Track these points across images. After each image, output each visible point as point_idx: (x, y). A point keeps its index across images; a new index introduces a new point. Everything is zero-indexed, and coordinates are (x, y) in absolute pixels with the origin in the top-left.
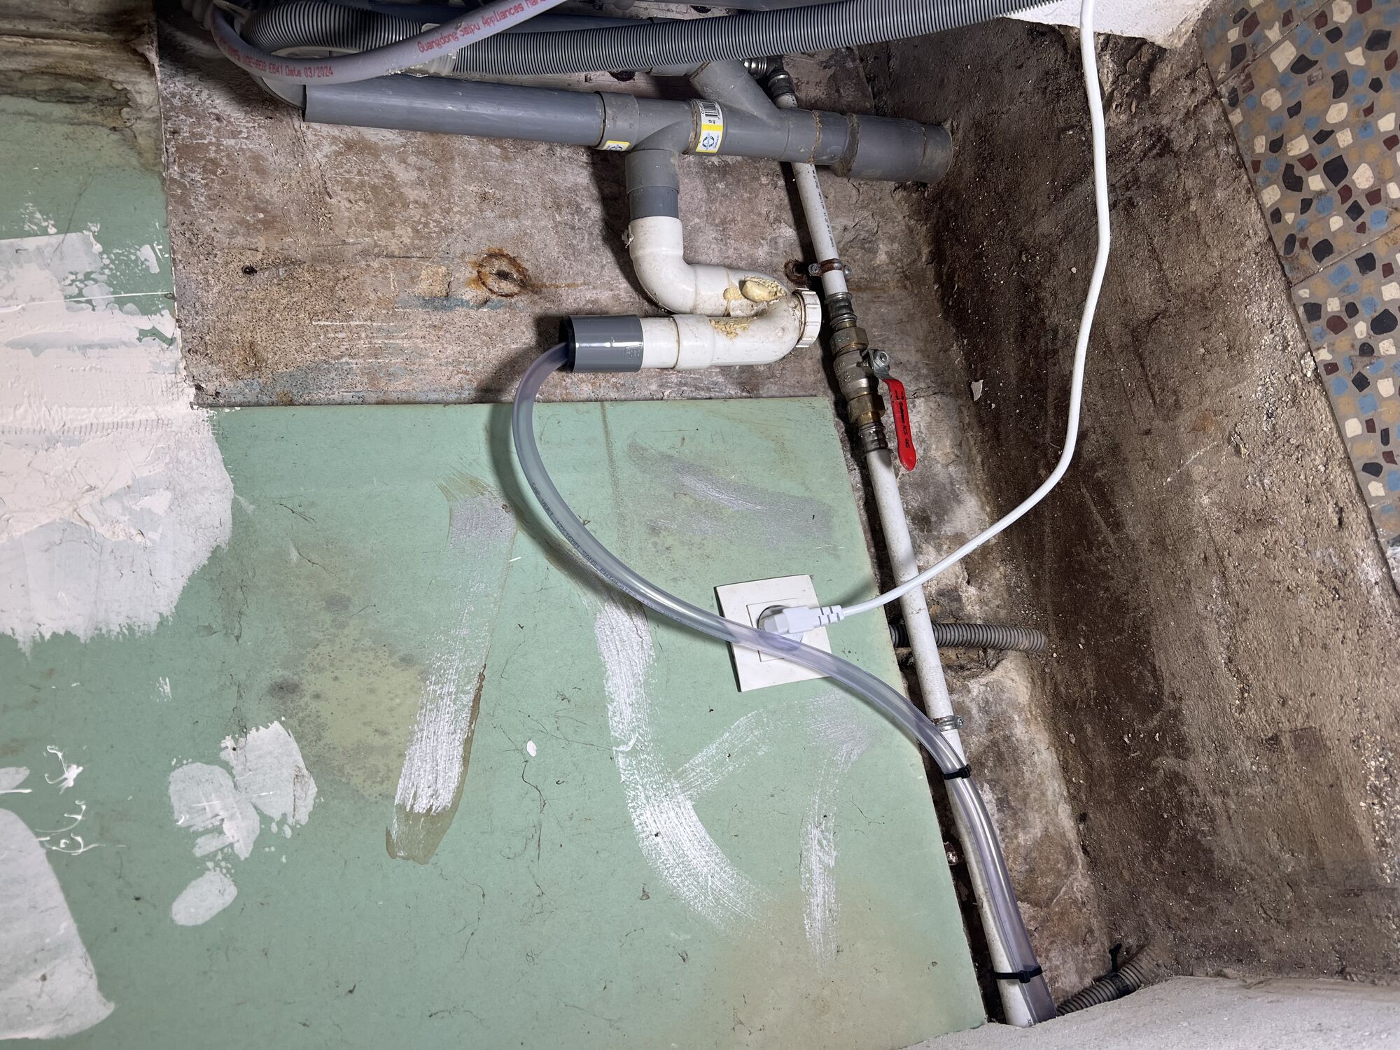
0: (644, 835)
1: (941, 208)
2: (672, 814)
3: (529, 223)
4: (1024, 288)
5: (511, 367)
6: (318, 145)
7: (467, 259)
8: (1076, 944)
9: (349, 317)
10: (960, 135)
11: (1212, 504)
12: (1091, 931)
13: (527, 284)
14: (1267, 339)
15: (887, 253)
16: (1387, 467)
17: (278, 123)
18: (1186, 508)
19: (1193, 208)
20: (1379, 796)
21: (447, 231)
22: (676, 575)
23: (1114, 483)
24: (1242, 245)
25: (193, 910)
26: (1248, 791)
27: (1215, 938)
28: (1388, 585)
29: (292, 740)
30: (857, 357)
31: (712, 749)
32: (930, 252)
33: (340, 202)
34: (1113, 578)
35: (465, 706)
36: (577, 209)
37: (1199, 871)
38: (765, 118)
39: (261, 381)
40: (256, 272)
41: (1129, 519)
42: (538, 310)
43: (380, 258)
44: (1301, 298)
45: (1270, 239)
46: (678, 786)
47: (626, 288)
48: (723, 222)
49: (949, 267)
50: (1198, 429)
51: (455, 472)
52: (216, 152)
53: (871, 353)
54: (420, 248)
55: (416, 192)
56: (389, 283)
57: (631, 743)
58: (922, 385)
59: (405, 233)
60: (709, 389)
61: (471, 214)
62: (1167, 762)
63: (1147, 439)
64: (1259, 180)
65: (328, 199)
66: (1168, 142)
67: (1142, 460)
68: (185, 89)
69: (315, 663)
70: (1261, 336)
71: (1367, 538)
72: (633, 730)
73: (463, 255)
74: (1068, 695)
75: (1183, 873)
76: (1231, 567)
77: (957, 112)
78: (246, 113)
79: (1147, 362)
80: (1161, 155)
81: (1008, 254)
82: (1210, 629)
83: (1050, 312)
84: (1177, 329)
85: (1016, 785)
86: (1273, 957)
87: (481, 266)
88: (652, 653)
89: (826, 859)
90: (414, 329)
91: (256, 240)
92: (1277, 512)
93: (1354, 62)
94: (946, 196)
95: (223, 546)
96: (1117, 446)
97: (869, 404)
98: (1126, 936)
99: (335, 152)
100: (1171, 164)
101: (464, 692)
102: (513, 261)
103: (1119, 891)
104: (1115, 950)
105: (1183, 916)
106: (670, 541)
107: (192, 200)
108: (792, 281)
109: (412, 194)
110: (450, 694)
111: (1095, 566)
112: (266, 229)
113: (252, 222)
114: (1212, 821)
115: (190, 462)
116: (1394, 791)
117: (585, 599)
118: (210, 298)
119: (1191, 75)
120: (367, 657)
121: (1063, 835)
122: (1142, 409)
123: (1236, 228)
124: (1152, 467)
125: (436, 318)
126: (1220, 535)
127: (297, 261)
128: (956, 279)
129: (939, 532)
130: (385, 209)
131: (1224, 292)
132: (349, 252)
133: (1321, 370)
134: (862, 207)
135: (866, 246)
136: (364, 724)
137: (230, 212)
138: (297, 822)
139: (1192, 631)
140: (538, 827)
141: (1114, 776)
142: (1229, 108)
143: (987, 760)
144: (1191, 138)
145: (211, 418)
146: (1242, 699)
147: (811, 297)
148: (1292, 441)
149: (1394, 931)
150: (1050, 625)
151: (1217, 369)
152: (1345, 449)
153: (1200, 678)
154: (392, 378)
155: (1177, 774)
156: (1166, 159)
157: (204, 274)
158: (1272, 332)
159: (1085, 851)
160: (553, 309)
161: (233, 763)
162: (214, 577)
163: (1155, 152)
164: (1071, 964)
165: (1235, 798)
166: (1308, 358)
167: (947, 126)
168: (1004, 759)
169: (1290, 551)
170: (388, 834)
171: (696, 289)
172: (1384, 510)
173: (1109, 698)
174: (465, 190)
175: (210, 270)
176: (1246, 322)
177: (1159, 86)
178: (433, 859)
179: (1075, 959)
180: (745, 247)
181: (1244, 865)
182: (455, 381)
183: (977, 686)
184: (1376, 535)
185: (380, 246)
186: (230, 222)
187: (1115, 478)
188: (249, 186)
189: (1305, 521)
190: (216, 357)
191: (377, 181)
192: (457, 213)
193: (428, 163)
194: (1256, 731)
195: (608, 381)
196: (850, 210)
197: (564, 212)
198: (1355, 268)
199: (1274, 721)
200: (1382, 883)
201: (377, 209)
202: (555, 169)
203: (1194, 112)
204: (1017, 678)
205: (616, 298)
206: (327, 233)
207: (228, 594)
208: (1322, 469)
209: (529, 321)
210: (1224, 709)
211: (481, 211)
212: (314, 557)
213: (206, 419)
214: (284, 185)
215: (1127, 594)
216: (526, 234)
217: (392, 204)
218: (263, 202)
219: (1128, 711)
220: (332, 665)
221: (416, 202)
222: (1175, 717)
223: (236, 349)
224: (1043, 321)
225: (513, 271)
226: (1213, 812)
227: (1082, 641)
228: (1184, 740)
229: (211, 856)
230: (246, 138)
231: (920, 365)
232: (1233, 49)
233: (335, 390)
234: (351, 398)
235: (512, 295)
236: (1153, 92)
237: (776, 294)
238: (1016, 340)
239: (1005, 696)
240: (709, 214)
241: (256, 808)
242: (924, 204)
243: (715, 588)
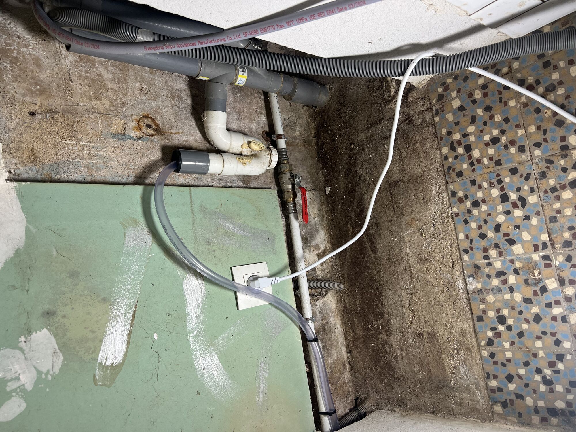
0: (199, 370)
1: (321, 118)
2: (210, 360)
3: (160, 103)
4: (351, 157)
5: (151, 168)
6: (67, 56)
7: (133, 118)
8: (344, 398)
9: (79, 140)
10: (333, 92)
11: (410, 251)
12: (349, 393)
13: (159, 131)
14: (437, 199)
15: (299, 131)
16: (470, 251)
17: (48, 44)
18: (401, 250)
19: (417, 146)
20: (453, 357)
21: (125, 104)
22: (216, 262)
23: (375, 236)
24: (433, 164)
25: (6, 415)
26: (410, 350)
27: (392, 397)
28: (465, 290)
29: (52, 336)
30: (289, 176)
31: (226, 334)
32: (315, 133)
33: (76, 85)
34: (371, 269)
35: (128, 319)
36: (181, 100)
37: (389, 375)
38: (263, 75)
39: (37, 168)
40: (35, 115)
41: (380, 250)
42: (163, 143)
43: (95, 114)
44: (450, 188)
45: (443, 165)
46: (213, 349)
47: (200, 136)
48: (239, 111)
49: (322, 141)
50: (409, 224)
51: (127, 216)
52: (17, 53)
53: (295, 175)
54: (113, 111)
55: (112, 84)
56: (98, 125)
57: (195, 333)
58: (308, 186)
59: (106, 103)
60: (231, 182)
61: (136, 97)
62: (383, 336)
63: (390, 224)
64: (442, 144)
65: (71, 83)
66: (412, 120)
67: (387, 230)
68: (2, 21)
69: (63, 302)
70: (435, 197)
71: (461, 273)
72: (196, 327)
73: (132, 115)
74: (349, 308)
75: (384, 375)
76: (414, 274)
77: (333, 82)
78: (33, 36)
79: (394, 196)
80: (408, 124)
81: (346, 143)
82: (404, 294)
83: (360, 169)
84: (406, 187)
85: (329, 341)
86: (411, 405)
87: (139, 121)
88: (205, 295)
89: (265, 374)
90: (109, 148)
91: (36, 99)
92: (432, 258)
93: (479, 114)
94: (324, 113)
95: (21, 248)
96: (378, 223)
97: (292, 195)
98: (361, 394)
99: (75, 60)
100: (412, 128)
101: (129, 313)
102: (153, 120)
103: (360, 379)
104: (356, 399)
105: (382, 389)
106: (214, 248)
107: (4, 76)
108: (264, 139)
109: (110, 85)
110: (122, 314)
111: (365, 264)
112: (41, 94)
113: (34, 90)
114: (396, 358)
115: (5, 208)
116: (458, 356)
117: (180, 272)
118: (12, 125)
119: (423, 99)
120: (87, 299)
121: (343, 358)
122: (389, 212)
123: (432, 158)
124: (390, 233)
125: (119, 143)
126: (412, 262)
127: (55, 111)
128: (324, 146)
129: (310, 244)
130: (97, 90)
131: (424, 179)
132: (80, 109)
133: (454, 214)
134: (292, 111)
135: (292, 128)
136: (85, 328)
137: (23, 84)
138: (54, 373)
139: (398, 293)
140: (157, 369)
141: (363, 339)
142: (435, 115)
143: (320, 331)
144: (420, 121)
145: (15, 187)
146: (412, 319)
147: (274, 151)
148: (441, 236)
149: (452, 401)
150: (346, 281)
151: (418, 205)
152: (458, 243)
153: (398, 309)
154: (98, 170)
155: (386, 341)
156: (410, 126)
157: (9, 114)
158: (439, 197)
159: (350, 364)
160: (169, 143)
161: (25, 348)
162: (17, 263)
163: (406, 122)
164: (342, 405)
165: (405, 352)
166: (450, 210)
167: (328, 86)
168: (326, 331)
169: (435, 272)
170: (95, 375)
171: (231, 143)
172: (468, 265)
173: (365, 311)
174: (134, 85)
175: (13, 112)
176: (431, 191)
177: (411, 99)
178: (113, 385)
179: (343, 403)
180: (248, 123)
181: (405, 374)
182: (126, 172)
183: (319, 303)
184: (464, 273)
185: (95, 108)
186: (23, 89)
187: (376, 234)
188: (33, 73)
189: (441, 263)
190: (15, 155)
191: (94, 77)
192: (130, 96)
193: (117, 71)
194: (415, 330)
195: (191, 176)
196: (287, 112)
197: (175, 100)
198: (469, 183)
199: (422, 328)
200: (450, 385)
201: (94, 90)
202: (172, 80)
203: (422, 112)
204: (332, 300)
205: (196, 140)
206: (70, 99)
207: (23, 271)
208: (449, 247)
209: (159, 147)
210: (405, 321)
211: (140, 96)
212: (64, 254)
213: (13, 187)
214: (50, 74)
215: (376, 276)
216: (159, 108)
217: (100, 89)
218: (39, 81)
219: (371, 317)
220: (71, 302)
221: (112, 89)
222: (388, 322)
223: (25, 151)
224: (356, 171)
225: (153, 125)
226: (397, 355)
227: (357, 289)
228: (390, 330)
229: (14, 390)
230: (32, 49)
231: (308, 178)
232: (439, 95)
233: (72, 174)
234: (79, 178)
235: (152, 136)
236: (409, 100)
237: (261, 148)
238: (345, 176)
239: (328, 307)
240: (234, 107)
241: (35, 368)
242: (314, 114)
243: (231, 268)
